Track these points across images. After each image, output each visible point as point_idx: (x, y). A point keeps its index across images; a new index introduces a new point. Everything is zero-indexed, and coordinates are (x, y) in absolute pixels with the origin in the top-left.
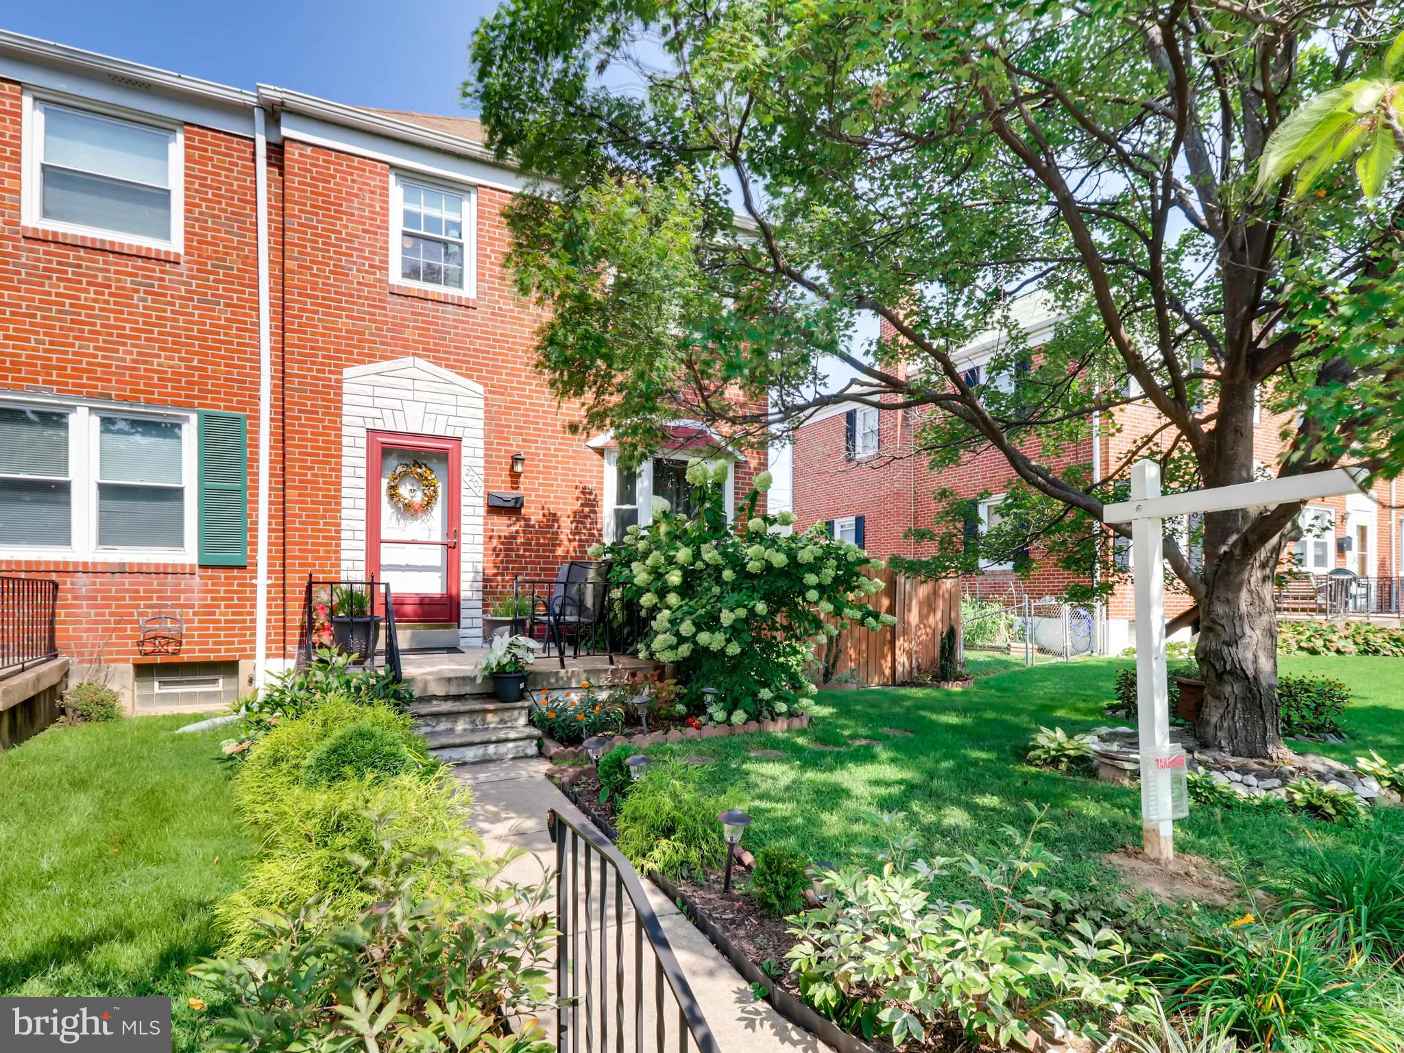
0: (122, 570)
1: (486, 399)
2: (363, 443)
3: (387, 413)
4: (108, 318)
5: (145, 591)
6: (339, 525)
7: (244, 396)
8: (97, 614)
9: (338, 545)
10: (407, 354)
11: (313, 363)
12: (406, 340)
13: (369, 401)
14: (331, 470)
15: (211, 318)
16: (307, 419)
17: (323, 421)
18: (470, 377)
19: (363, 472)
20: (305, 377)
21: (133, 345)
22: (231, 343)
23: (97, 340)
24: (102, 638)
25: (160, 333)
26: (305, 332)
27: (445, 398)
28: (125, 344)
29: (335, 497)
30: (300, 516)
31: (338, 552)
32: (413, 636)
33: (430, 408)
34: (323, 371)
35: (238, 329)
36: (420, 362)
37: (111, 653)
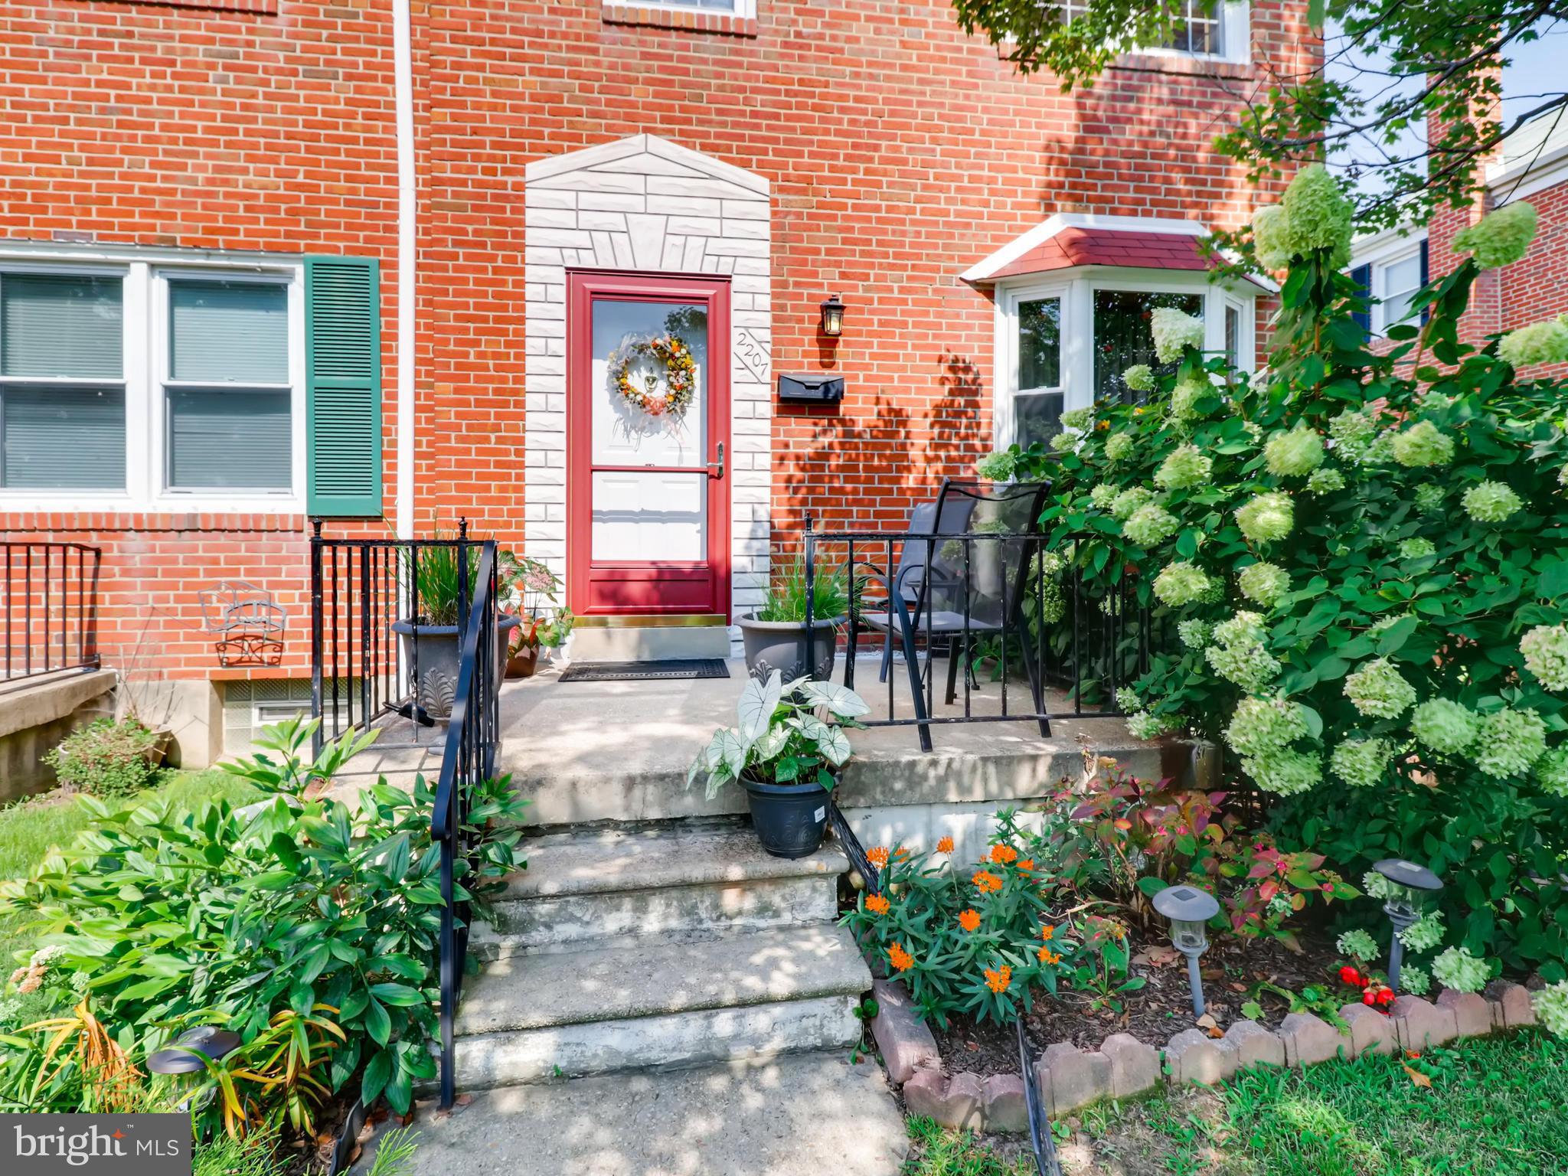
0: (193, 526)
1: (774, 203)
2: (560, 293)
3: (601, 238)
4: (171, 114)
5: (228, 561)
6: (521, 441)
7: (376, 228)
8: (157, 599)
9: (520, 477)
10: (635, 131)
11: (477, 158)
12: (632, 105)
13: (569, 219)
14: (508, 345)
15: (325, 100)
16: (467, 257)
17: (492, 258)
18: (745, 164)
19: (560, 347)
20: (463, 183)
21: (208, 156)
22: (355, 140)
23: (155, 152)
24: (164, 637)
25: (247, 132)
26: (463, 105)
27: (699, 204)
28: (195, 155)
29: (516, 392)
30: (458, 428)
31: (520, 489)
32: (642, 639)
33: (675, 223)
34: (493, 172)
35: (367, 116)
36: (659, 144)
37: (176, 662)
